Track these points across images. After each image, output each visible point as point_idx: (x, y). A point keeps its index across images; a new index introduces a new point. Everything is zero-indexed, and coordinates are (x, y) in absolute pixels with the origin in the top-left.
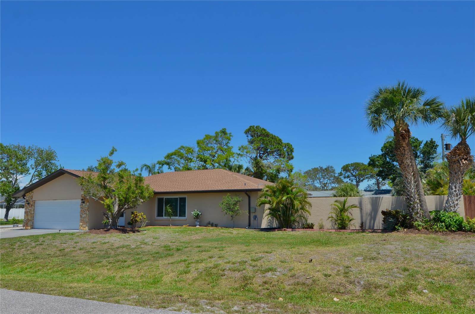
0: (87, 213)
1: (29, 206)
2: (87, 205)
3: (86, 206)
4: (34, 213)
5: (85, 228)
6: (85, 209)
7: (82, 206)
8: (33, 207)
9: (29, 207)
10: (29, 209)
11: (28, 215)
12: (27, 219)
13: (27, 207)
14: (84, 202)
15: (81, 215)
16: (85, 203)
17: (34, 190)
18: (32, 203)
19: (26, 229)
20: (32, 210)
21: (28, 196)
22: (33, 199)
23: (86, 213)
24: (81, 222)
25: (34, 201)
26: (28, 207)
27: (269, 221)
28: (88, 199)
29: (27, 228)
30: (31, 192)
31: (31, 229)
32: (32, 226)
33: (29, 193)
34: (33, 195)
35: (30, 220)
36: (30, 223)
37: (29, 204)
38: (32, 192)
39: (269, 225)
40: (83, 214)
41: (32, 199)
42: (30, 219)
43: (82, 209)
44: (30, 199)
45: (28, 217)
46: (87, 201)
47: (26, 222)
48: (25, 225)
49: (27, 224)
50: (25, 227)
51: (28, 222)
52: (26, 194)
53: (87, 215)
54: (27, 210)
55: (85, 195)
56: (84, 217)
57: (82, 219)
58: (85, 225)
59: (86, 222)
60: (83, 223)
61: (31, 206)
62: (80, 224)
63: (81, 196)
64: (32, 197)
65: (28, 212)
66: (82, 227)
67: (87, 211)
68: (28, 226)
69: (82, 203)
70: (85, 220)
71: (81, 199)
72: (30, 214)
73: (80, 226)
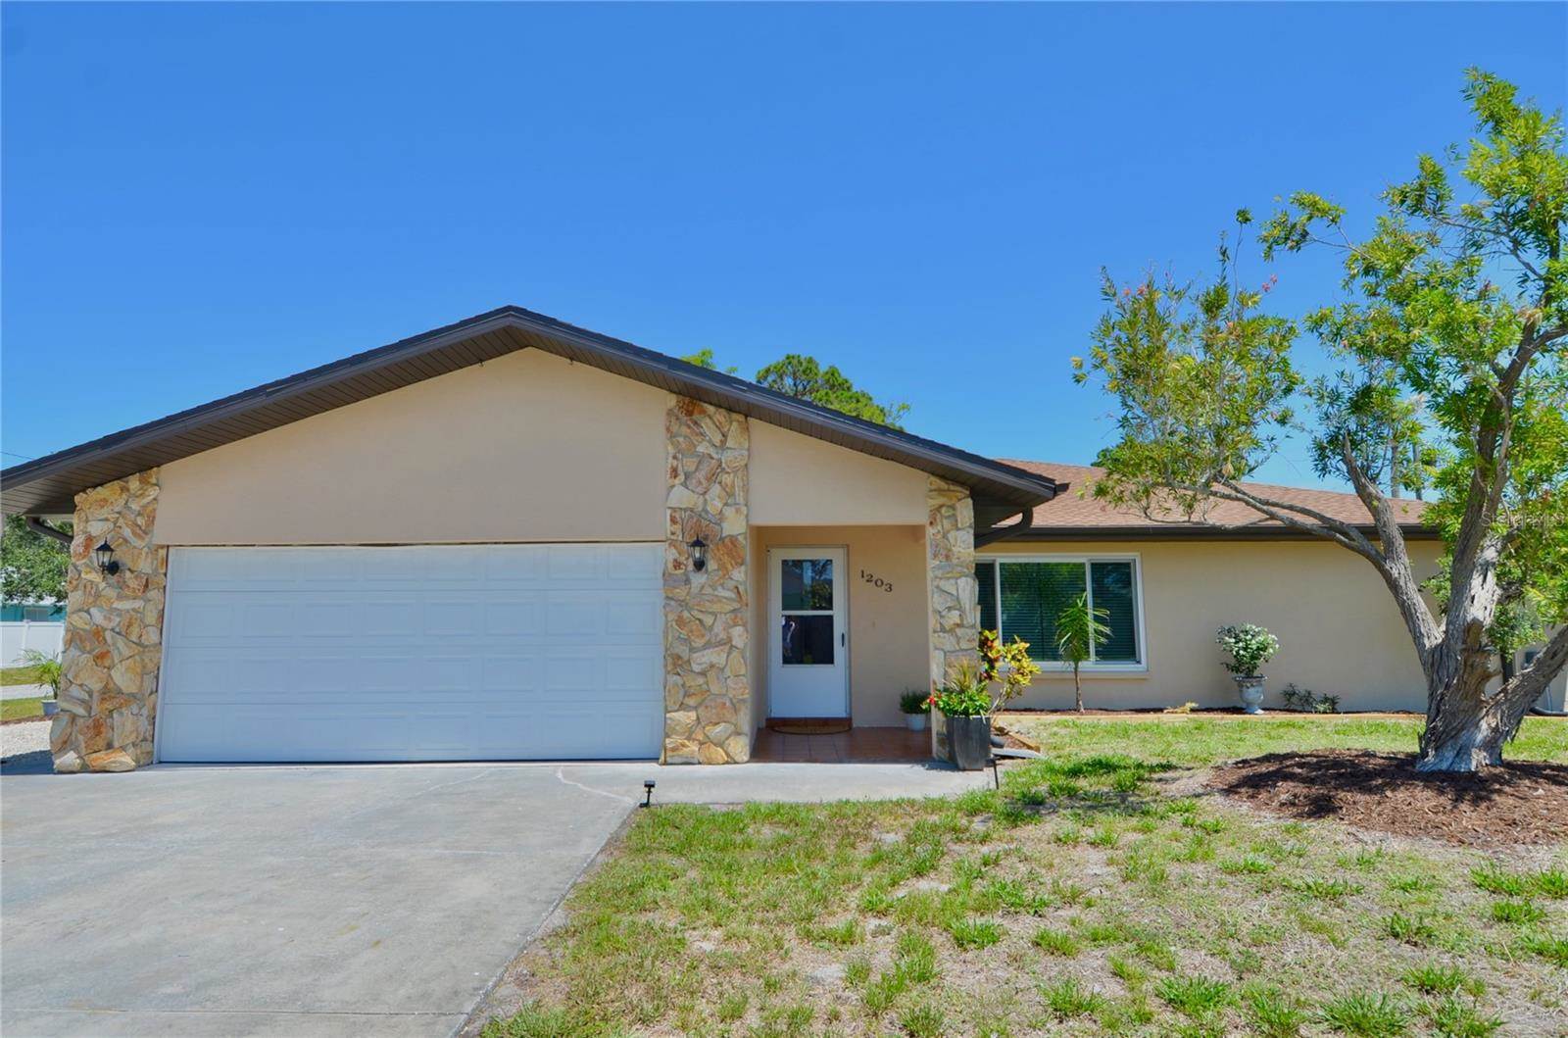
0: (738, 642)
1: (122, 585)
2: (731, 584)
3: (721, 592)
4: (161, 643)
5: (720, 745)
6: (716, 608)
7: (681, 592)
8: (153, 594)
9: (120, 598)
10: (119, 613)
11: (102, 656)
12: (96, 686)
13: (98, 595)
14: (700, 565)
15: (682, 650)
16: (711, 565)
17: (164, 467)
18: (141, 566)
19: (85, 769)
20: (151, 618)
21: (105, 512)
22: (159, 537)
23: (721, 643)
24: (682, 707)
25: (162, 552)
26: (112, 593)
28: (733, 539)
29: (102, 758)
30: (134, 483)
31: (139, 767)
32: (147, 747)
33: (116, 484)
34: (155, 499)
35: (133, 695)
36: (126, 724)
37: (113, 568)
38: (144, 482)
40: (692, 650)
41: (144, 532)
42: (133, 689)
43: (686, 614)
44: (127, 532)
45: (112, 672)
46: (730, 554)
47: (89, 709)
48: (81, 737)
49: (97, 728)
50: (76, 750)
51: (111, 711)
52: (84, 491)
53: (732, 656)
54: (98, 616)
55: (707, 512)
56: (704, 666)
57: (683, 685)
58: (718, 729)
59: (725, 704)
60: (696, 708)
61: (133, 583)
62: (669, 722)
63: (673, 521)
64: (151, 520)
65: (108, 635)
66: (694, 740)
67: (735, 625)
68: (109, 746)
69: (677, 565)
70: (715, 689)
71: (673, 544)
72: (127, 652)
73: (674, 736)
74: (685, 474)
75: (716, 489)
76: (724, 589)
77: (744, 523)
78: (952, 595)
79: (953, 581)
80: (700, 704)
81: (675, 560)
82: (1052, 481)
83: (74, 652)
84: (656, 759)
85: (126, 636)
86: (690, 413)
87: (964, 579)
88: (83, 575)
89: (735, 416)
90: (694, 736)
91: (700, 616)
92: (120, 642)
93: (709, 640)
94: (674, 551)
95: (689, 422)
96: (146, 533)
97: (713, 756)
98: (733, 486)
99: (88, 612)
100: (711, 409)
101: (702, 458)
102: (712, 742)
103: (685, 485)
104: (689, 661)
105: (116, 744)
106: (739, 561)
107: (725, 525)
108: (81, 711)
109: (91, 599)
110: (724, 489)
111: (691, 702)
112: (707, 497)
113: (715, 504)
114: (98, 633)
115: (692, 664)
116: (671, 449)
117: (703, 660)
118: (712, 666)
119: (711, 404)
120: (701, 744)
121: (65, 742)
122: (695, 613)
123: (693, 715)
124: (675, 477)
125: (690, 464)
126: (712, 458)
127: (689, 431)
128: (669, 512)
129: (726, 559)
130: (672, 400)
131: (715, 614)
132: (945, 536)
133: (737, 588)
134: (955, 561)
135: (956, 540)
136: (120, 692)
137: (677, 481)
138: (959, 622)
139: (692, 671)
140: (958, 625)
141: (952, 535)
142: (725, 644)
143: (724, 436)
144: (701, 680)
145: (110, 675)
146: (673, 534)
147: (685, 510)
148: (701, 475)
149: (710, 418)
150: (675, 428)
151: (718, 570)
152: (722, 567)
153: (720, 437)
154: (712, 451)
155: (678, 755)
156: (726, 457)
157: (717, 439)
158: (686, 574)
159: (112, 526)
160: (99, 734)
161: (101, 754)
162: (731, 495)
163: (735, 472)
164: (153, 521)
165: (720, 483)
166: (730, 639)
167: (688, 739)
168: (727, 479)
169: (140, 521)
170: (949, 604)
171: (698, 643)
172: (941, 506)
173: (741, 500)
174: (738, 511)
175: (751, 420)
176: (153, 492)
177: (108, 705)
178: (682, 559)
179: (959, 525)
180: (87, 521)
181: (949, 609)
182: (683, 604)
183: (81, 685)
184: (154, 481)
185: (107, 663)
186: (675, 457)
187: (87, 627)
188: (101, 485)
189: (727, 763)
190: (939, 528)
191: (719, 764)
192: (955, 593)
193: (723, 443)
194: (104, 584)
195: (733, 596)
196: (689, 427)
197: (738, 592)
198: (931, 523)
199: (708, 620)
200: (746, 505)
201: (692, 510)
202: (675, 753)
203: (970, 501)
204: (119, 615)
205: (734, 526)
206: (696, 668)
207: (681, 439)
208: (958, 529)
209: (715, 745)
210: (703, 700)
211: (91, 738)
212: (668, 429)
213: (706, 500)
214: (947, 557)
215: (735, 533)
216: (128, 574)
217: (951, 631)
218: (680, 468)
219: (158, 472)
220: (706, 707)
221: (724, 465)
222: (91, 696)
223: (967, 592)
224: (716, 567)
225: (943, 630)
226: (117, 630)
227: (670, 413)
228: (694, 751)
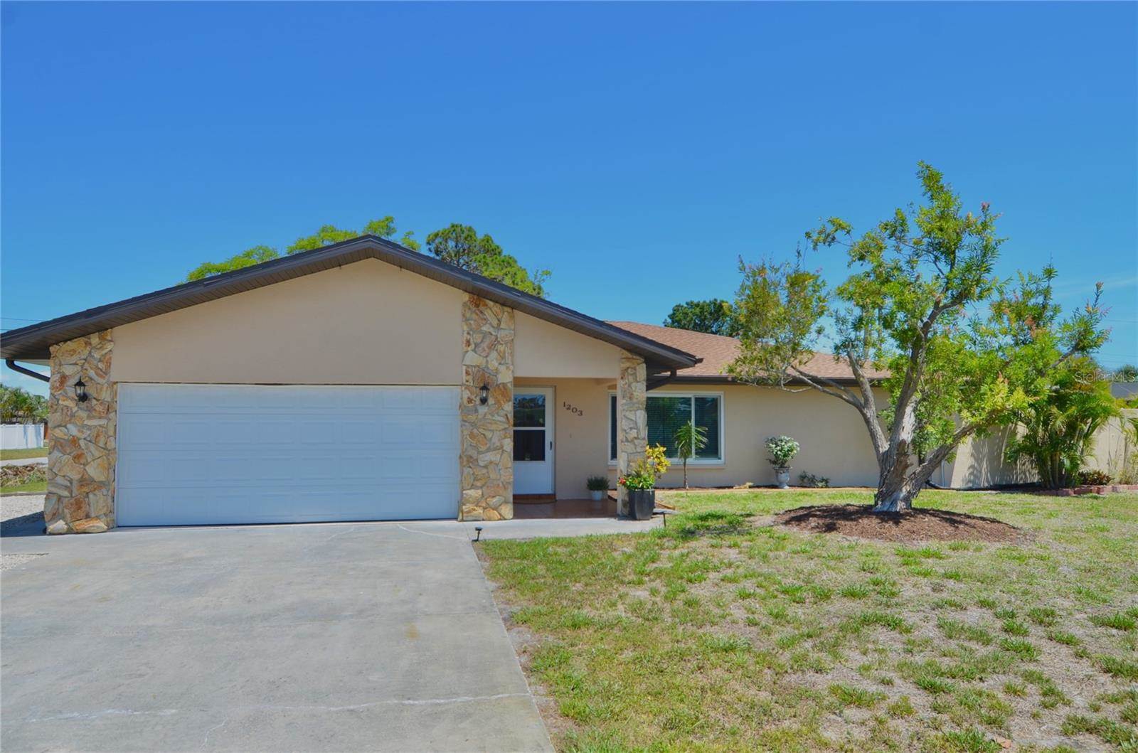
1: (90, 410)
2: (502, 413)
3: (497, 418)
4: (116, 447)
5: (495, 509)
6: (494, 427)
7: (472, 418)
8: (112, 415)
9: (89, 417)
10: (89, 428)
11: (78, 457)
12: (76, 477)
13: (73, 416)
14: (484, 401)
15: (473, 453)
16: (491, 401)
17: (116, 330)
18: (106, 395)
19: (70, 531)
21: (74, 359)
22: (114, 375)
23: (495, 449)
24: (473, 487)
25: (115, 387)
26: (83, 414)
27: (971, 470)
28: (504, 385)
29: (80, 524)
30: (95, 339)
31: (110, 529)
32: (112, 516)
33: (82, 340)
34: (110, 351)
35: (102, 482)
36: (97, 502)
37: (84, 398)
38: (102, 339)
39: (970, 481)
40: (479, 453)
41: (104, 373)
42: (102, 478)
43: (475, 431)
44: (92, 373)
45: (87, 468)
46: (503, 395)
47: (71, 492)
48: (66, 511)
49: (78, 505)
50: (64, 518)
51: (87, 493)
52: (57, 344)
53: (503, 457)
54: (73, 430)
55: (488, 368)
56: (485, 463)
57: (473, 474)
58: (495, 500)
59: (499, 485)
60: (481, 487)
61: (99, 408)
62: (465, 496)
63: (467, 373)
64: (109, 365)
65: (82, 443)
66: (480, 506)
67: (505, 437)
68: (87, 516)
69: (470, 401)
70: (492, 476)
71: (467, 388)
72: (97, 454)
73: (468, 504)
74: (475, 344)
75: (494, 355)
76: (498, 415)
77: (511, 376)
78: (632, 420)
79: (633, 412)
80: (484, 485)
81: (469, 398)
82: (694, 357)
83: (57, 454)
84: (456, 519)
85: (96, 443)
86: (477, 306)
87: (639, 411)
88: (60, 402)
89: (506, 309)
90: (480, 504)
91: (484, 432)
92: (92, 447)
93: (490, 447)
94: (468, 392)
95: (477, 311)
96: (106, 374)
97: (492, 515)
98: (504, 353)
99: (65, 427)
100: (491, 303)
101: (485, 335)
102: (491, 508)
103: (474, 350)
104: (477, 460)
105: (93, 515)
106: (508, 399)
107: (500, 376)
108: (66, 493)
109: (68, 419)
110: (499, 354)
111: (479, 484)
112: (488, 359)
113: (493, 364)
114: (74, 441)
115: (479, 461)
116: (465, 328)
117: (486, 459)
118: (491, 462)
119: (491, 300)
120: (484, 508)
121: (54, 514)
122: (481, 430)
123: (480, 492)
124: (469, 346)
125: (477, 338)
126: (491, 334)
127: (477, 317)
128: (464, 368)
129: (500, 397)
130: (466, 297)
131: (492, 431)
132: (629, 386)
133: (506, 415)
134: (635, 400)
135: (636, 387)
136: (93, 481)
137: (469, 349)
138: (636, 436)
139: (478, 465)
140: (635, 438)
141: (634, 385)
142: (499, 449)
143: (499, 320)
144: (484, 471)
145: (85, 469)
146: (467, 381)
147: (475, 367)
148: (485, 345)
149: (490, 309)
150: (468, 315)
151: (495, 404)
152: (498, 402)
153: (496, 322)
154: (491, 330)
155: (471, 516)
156: (501, 334)
157: (495, 323)
158: (475, 406)
159: (79, 368)
160: (80, 508)
161: (83, 522)
162: (503, 358)
163: (506, 344)
164: (110, 366)
165: (497, 350)
166: (502, 447)
167: (477, 506)
168: (501, 348)
169: (100, 365)
170: (632, 426)
171: (483, 448)
172: (628, 368)
173: (510, 362)
174: (508, 368)
175: (515, 311)
176: (110, 346)
177: (86, 489)
178: (473, 397)
179: (638, 379)
180: (60, 365)
181: (631, 428)
182: (473, 425)
183: (64, 476)
184: (109, 338)
185: (82, 461)
186: (468, 333)
187: (66, 437)
188: (70, 340)
189: (500, 519)
190: (627, 381)
191: (495, 520)
192: (634, 419)
193: (499, 325)
194: (76, 409)
195: (504, 420)
196: (477, 315)
197: (507, 418)
198: (622, 378)
199: (489, 435)
200: (513, 364)
201: (478, 366)
202: (469, 514)
203: (644, 365)
204: (88, 429)
205: (505, 377)
206: (481, 464)
207: (472, 322)
208: (638, 382)
209: (493, 509)
210: (486, 483)
211: (74, 511)
212: (464, 315)
213: (487, 361)
214: (630, 398)
215: (505, 382)
216: (94, 402)
217: (632, 441)
218: (471, 341)
219: (112, 332)
220: (488, 487)
221: (499, 339)
222: (71, 483)
223: (642, 419)
224: (493, 402)
225: (627, 440)
226: (89, 439)
227: (465, 304)
228: (480, 513)
